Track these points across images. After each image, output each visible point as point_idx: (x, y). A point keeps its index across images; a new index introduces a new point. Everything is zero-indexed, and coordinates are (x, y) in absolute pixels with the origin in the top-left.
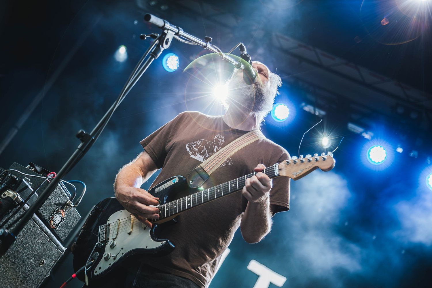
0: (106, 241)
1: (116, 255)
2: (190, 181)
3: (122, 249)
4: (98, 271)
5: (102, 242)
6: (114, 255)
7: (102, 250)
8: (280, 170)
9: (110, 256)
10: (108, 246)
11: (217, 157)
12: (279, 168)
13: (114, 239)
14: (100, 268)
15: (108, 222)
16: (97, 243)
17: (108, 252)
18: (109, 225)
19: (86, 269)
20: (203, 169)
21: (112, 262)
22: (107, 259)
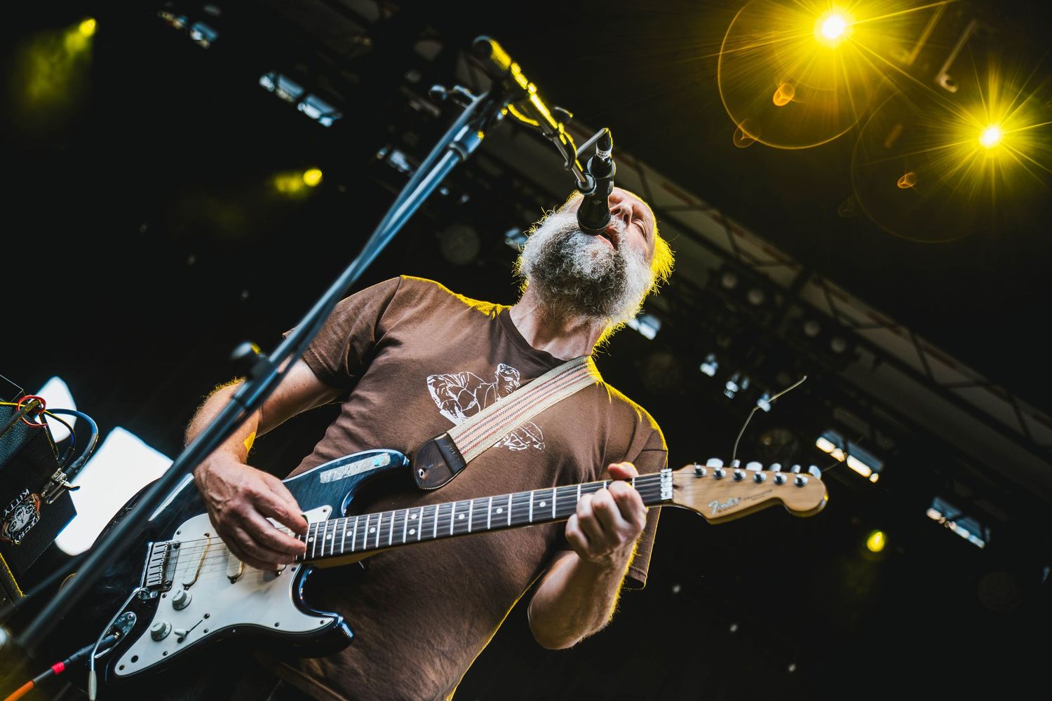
0: (164, 587)
1: (188, 632)
2: (421, 471)
3: (206, 616)
4: (126, 666)
5: (151, 588)
6: (183, 631)
7: (146, 610)
8: (675, 487)
9: (167, 631)
10: (165, 604)
11: (489, 419)
12: (675, 483)
13: (187, 587)
14: (135, 659)
15: (176, 539)
16: (137, 590)
17: (164, 616)
18: (177, 546)
19: (96, 654)
20: (454, 444)
21: (171, 647)
22: (158, 637)
